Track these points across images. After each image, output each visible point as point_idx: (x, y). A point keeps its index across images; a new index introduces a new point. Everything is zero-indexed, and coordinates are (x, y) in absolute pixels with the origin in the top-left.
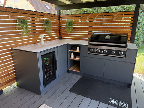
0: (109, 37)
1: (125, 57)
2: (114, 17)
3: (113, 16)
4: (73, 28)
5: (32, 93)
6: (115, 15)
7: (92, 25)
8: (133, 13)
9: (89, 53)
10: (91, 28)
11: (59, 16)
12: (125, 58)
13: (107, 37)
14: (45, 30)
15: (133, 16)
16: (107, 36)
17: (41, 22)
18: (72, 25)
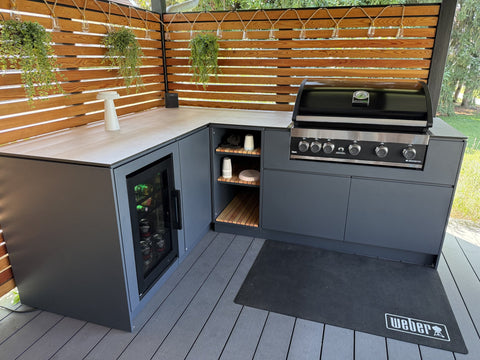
0: (366, 95)
1: (421, 166)
2: (370, 25)
3: (367, 21)
4: (221, 62)
5: (90, 325)
6: (373, 18)
7: (289, 52)
8: (436, 10)
9: (292, 156)
10: (284, 62)
11: (162, 18)
12: (422, 169)
13: (358, 95)
14: (114, 73)
15: (433, 21)
16: (358, 93)
17: (99, 40)
18: (216, 51)
